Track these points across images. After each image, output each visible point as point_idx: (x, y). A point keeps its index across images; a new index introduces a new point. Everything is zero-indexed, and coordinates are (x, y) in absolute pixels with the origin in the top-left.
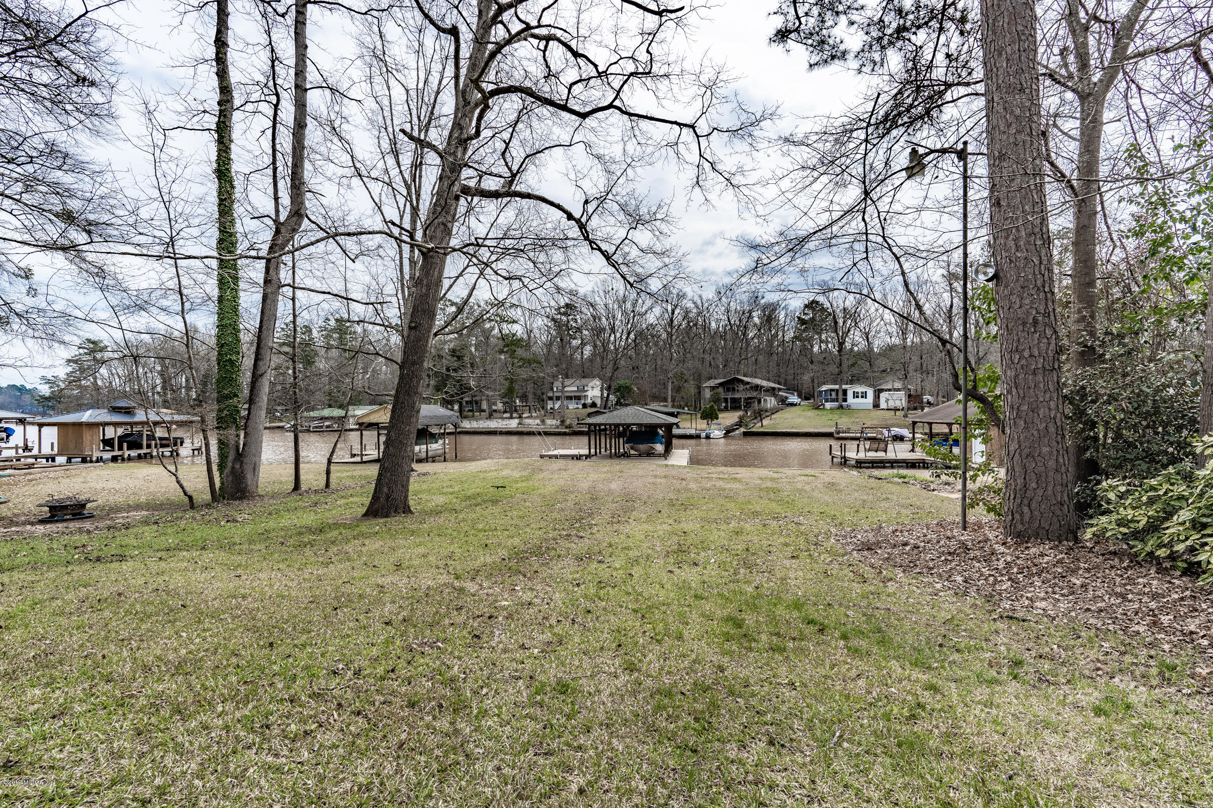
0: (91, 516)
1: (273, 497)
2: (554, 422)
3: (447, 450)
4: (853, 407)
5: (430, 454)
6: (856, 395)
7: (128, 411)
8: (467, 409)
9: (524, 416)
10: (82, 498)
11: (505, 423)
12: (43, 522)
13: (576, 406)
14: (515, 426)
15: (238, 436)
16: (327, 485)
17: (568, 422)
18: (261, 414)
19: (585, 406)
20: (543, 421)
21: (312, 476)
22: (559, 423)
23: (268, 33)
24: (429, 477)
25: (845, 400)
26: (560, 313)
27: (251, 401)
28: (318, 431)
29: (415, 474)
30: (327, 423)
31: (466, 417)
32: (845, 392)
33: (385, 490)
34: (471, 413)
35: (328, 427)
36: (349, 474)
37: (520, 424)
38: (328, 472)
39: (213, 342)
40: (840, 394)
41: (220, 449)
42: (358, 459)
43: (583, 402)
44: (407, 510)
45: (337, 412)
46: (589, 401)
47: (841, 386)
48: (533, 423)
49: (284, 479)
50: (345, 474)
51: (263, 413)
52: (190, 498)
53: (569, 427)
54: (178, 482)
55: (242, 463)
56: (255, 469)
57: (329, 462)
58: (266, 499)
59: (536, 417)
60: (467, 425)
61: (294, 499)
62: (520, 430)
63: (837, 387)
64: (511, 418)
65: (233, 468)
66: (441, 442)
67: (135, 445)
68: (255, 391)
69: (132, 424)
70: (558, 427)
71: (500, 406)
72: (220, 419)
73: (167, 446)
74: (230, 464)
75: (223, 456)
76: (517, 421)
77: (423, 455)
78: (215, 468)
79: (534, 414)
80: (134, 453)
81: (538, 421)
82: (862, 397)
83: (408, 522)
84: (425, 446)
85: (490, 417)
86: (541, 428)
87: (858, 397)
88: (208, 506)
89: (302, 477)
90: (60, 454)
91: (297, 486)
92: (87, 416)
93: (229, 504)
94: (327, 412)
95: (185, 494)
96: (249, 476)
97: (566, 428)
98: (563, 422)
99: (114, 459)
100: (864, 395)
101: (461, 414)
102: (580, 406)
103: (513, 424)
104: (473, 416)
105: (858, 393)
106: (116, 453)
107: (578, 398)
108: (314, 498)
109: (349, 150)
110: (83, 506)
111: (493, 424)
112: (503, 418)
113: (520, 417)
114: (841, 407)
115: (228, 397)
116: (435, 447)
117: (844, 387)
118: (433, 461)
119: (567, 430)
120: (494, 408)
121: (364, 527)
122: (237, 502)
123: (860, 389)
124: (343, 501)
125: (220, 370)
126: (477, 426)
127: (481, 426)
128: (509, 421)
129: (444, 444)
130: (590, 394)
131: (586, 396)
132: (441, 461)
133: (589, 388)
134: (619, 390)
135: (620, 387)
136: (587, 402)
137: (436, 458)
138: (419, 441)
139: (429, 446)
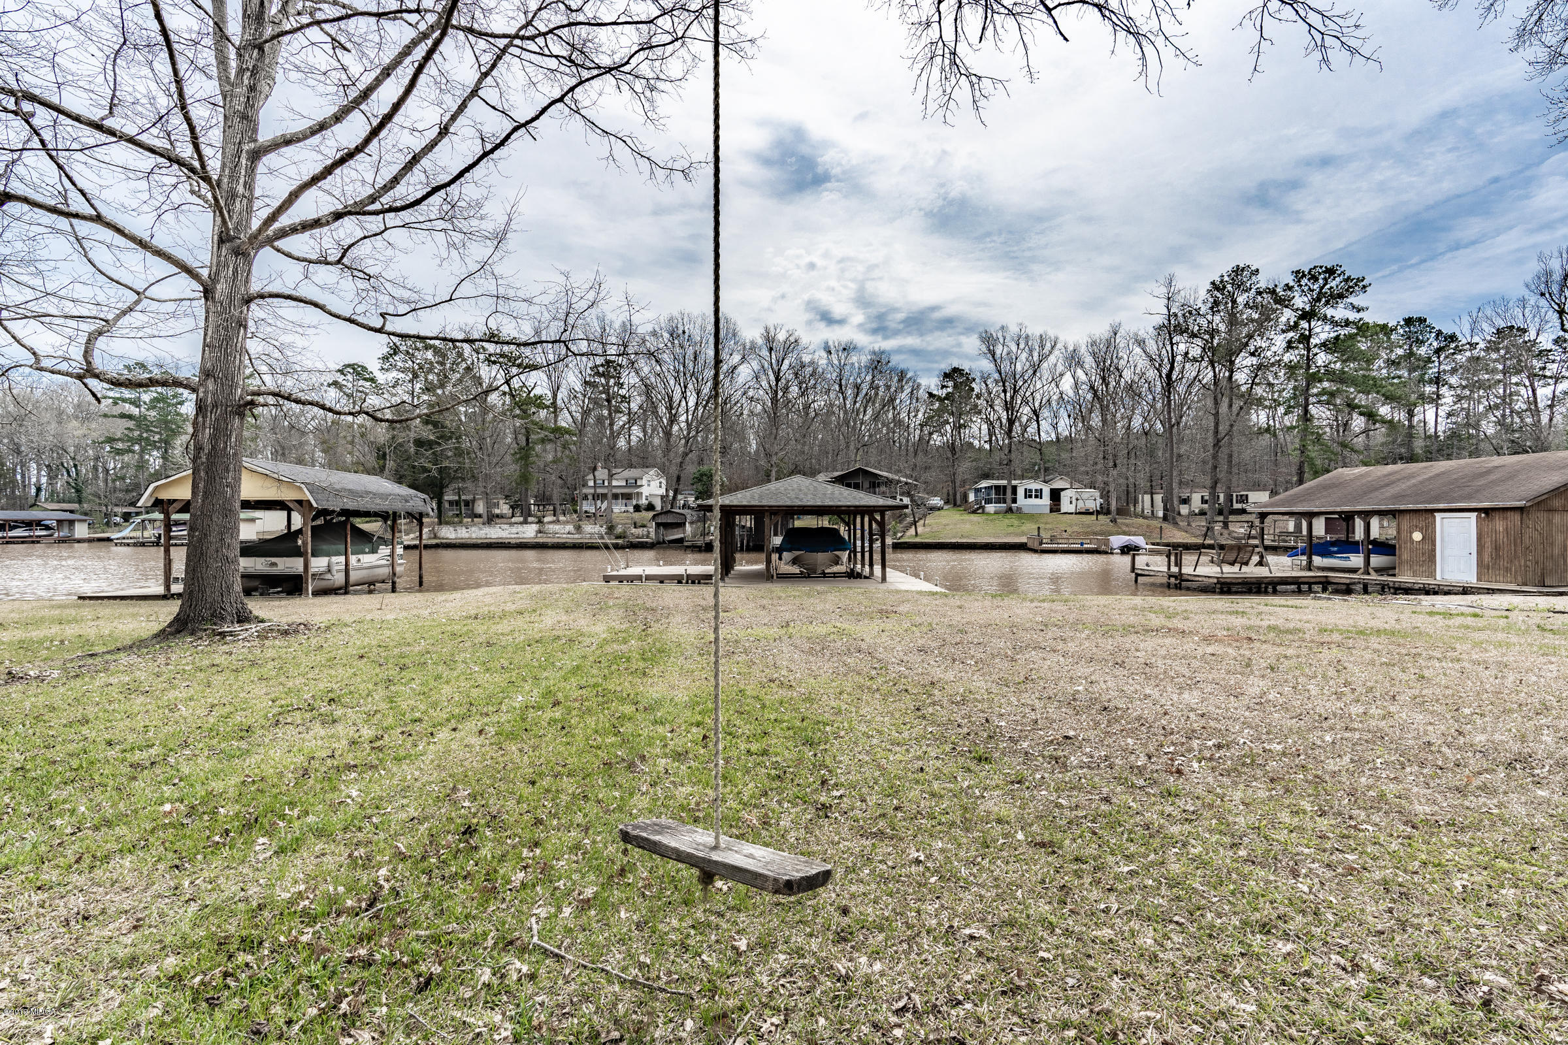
2: (596, 530)
3: (398, 569)
4: (1025, 510)
5: (354, 576)
6: (1028, 494)
8: (451, 513)
9: (546, 520)
11: (514, 529)
13: (624, 508)
14: (533, 534)
17: (619, 529)
19: (637, 508)
20: (578, 528)
22: (603, 530)
25: (1014, 501)
26: (598, 374)
31: (449, 523)
32: (1014, 489)
34: (458, 518)
37: (540, 532)
40: (1009, 491)
43: (634, 502)
46: (643, 502)
47: (1009, 482)
48: (562, 530)
53: (623, 536)
59: (567, 522)
60: (448, 533)
62: (541, 540)
63: (1004, 482)
64: (525, 522)
66: (384, 551)
70: (604, 537)
71: (505, 508)
76: (535, 527)
77: (338, 579)
79: (562, 518)
81: (570, 528)
82: (1036, 497)
84: (342, 559)
85: (490, 523)
86: (576, 538)
87: (1030, 496)
97: (618, 537)
98: (611, 528)
100: (1039, 494)
101: (440, 518)
102: (631, 509)
103: (529, 532)
104: (461, 522)
105: (1031, 491)
107: (628, 497)
111: (496, 533)
112: (512, 524)
113: (539, 522)
114: (1010, 510)
116: (370, 561)
117: (1014, 482)
118: (366, 592)
119: (620, 541)
120: (497, 511)
123: (1034, 485)
126: (467, 535)
127: (474, 536)
128: (520, 528)
129: (392, 555)
130: (645, 491)
131: (639, 495)
132: (385, 591)
133: (644, 482)
134: (700, 480)
135: (702, 475)
136: (640, 502)
137: (370, 586)
138: (325, 547)
139: (353, 559)
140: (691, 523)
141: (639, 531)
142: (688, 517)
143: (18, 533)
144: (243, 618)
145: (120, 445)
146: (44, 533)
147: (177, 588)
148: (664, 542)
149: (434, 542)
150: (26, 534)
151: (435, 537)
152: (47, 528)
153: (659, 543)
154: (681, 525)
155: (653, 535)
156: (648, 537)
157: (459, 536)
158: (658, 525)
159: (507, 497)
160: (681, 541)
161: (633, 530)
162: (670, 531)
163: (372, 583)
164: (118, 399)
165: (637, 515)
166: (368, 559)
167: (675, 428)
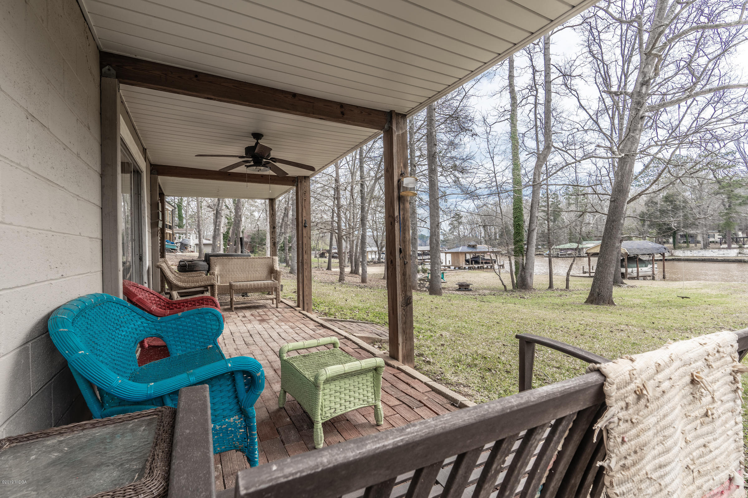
0: (471, 290)
1: (539, 290)
3: (655, 272)
5: (640, 274)
7: (474, 247)
8: (681, 242)
10: (468, 283)
11: (722, 252)
12: (457, 290)
14: (735, 255)
15: (523, 259)
16: (567, 287)
18: (533, 250)
21: (559, 282)
23: (531, 60)
24: (636, 289)
27: (528, 243)
28: (563, 257)
29: (625, 286)
30: (569, 252)
31: (680, 248)
33: (597, 290)
34: (686, 245)
35: (569, 254)
36: (581, 283)
37: (741, 253)
38: (567, 280)
39: (511, 216)
41: (516, 265)
42: (587, 275)
44: (611, 302)
45: (575, 245)
49: (544, 283)
50: (579, 283)
51: (534, 249)
52: (505, 286)
54: (500, 279)
55: (525, 272)
56: (531, 276)
57: (568, 274)
58: (536, 291)
60: (679, 253)
61: (549, 293)
62: (741, 258)
64: (729, 248)
65: (521, 274)
66: (650, 266)
67: (477, 262)
68: (530, 238)
69: (475, 253)
71: (718, 237)
72: (515, 251)
73: (489, 263)
74: (520, 272)
75: (517, 269)
77: (635, 275)
78: (514, 274)
80: (476, 266)
83: (611, 308)
84: (636, 269)
85: (706, 246)
88: (512, 291)
89: (554, 283)
90: (452, 266)
91: (551, 286)
92: (460, 249)
93: (521, 291)
94: (568, 246)
95: (503, 284)
96: (529, 279)
99: (470, 268)
101: (674, 245)
103: (733, 253)
104: (688, 247)
106: (471, 266)
108: (560, 293)
109: (576, 95)
110: (468, 285)
111: (709, 253)
112: (720, 249)
113: (740, 247)
115: (518, 241)
116: (645, 270)
118: (644, 279)
120: (711, 239)
121: (585, 307)
122: (523, 291)
124: (575, 296)
125: (514, 229)
127: (695, 255)
128: (725, 251)
129: (653, 267)
132: (650, 279)
137: (645, 278)
138: (630, 265)
139: (640, 269)
144: (623, 283)
147: (592, 274)
149: (671, 258)
151: (672, 255)
157: (686, 255)
159: (719, 231)
163: (645, 277)
166: (644, 269)
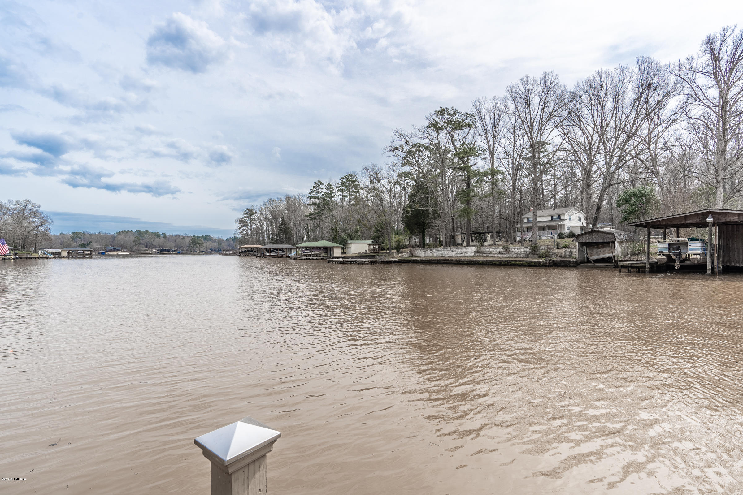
2: (522, 250)
9: (486, 243)
11: (459, 251)
14: (472, 254)
17: (542, 250)
19: (561, 236)
20: (507, 249)
22: (528, 250)
30: (315, 252)
37: (478, 252)
43: (558, 232)
46: (566, 231)
48: (495, 251)
53: (545, 255)
59: (500, 245)
64: (469, 245)
70: (527, 256)
76: (474, 249)
79: (497, 242)
86: (505, 257)
97: (540, 257)
98: (535, 249)
103: (470, 252)
107: (553, 228)
111: (448, 253)
113: (480, 244)
119: (542, 260)
126: (431, 255)
127: (435, 255)
128: (464, 250)
130: (567, 224)
131: (562, 226)
133: (567, 217)
134: (627, 201)
135: (630, 196)
136: (563, 232)
140: (621, 242)
141: (562, 251)
142: (618, 236)
143: (274, 253)
145: (313, 217)
146: (282, 254)
148: (588, 261)
149: (407, 259)
150: (276, 254)
151: (413, 256)
152: (283, 252)
153: (582, 262)
154: (610, 244)
155: (576, 254)
156: (570, 256)
158: (582, 245)
160: (608, 260)
161: (556, 251)
162: (595, 251)
164: (312, 197)
165: (560, 241)
167: (594, 168)
